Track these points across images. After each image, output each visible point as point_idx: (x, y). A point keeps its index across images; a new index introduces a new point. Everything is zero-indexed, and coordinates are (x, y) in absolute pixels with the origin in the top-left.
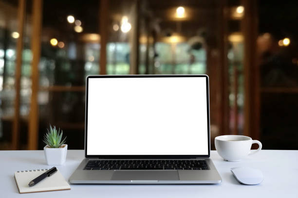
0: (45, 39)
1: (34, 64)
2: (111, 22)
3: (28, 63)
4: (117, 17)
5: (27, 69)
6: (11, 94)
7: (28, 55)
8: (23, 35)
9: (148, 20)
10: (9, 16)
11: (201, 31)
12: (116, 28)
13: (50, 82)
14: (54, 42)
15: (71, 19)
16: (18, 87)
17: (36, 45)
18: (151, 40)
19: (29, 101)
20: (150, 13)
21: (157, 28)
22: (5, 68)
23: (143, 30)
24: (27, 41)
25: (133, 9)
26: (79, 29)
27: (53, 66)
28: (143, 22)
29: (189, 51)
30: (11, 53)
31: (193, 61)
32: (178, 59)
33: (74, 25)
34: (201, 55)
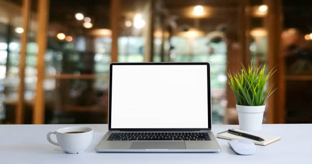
0: (52, 34)
1: (40, 55)
2: (123, 19)
3: (33, 54)
4: (129, 15)
5: (32, 60)
6: (15, 81)
7: (33, 48)
8: (27, 30)
9: (163, 18)
10: (11, 14)
11: (220, 27)
12: (128, 24)
13: (57, 70)
14: (61, 36)
15: (79, 16)
16: (22, 75)
17: (42, 38)
18: (167, 35)
19: (34, 87)
20: (165, 11)
21: (173, 24)
22: (8, 59)
23: (158, 25)
24: (32, 35)
25: (147, 7)
26: (88, 25)
27: (60, 57)
28: (158, 19)
29: (208, 44)
30: (15, 46)
31: (212, 52)
32: (195, 51)
33: (83, 22)
34: (222, 47)
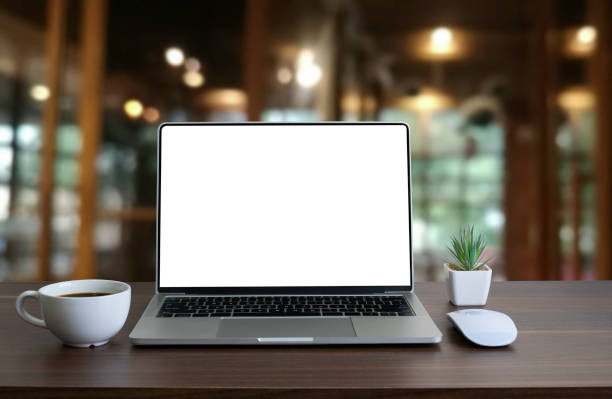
0: (112, 101)
1: (86, 158)
2: (272, 63)
3: (71, 156)
4: (287, 52)
5: (68, 171)
6: (30, 226)
7: (71, 139)
8: (58, 92)
9: (362, 59)
10: (25, 48)
11: (490, 83)
12: (284, 76)
13: (124, 198)
14: (134, 109)
15: (175, 57)
16: (46, 210)
17: (90, 114)
18: (371, 104)
19: (72, 242)
20: (367, 42)
21: (385, 77)
22: (15, 168)
23: (350, 80)
24: (67, 105)
25: (327, 33)
26: (194, 79)
27: (131, 162)
28: (350, 63)
29: (462, 129)
30: (29, 134)
31: (471, 151)
32: (437, 148)
33: (181, 70)
34: (492, 138)
